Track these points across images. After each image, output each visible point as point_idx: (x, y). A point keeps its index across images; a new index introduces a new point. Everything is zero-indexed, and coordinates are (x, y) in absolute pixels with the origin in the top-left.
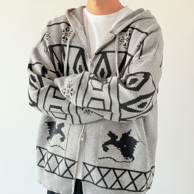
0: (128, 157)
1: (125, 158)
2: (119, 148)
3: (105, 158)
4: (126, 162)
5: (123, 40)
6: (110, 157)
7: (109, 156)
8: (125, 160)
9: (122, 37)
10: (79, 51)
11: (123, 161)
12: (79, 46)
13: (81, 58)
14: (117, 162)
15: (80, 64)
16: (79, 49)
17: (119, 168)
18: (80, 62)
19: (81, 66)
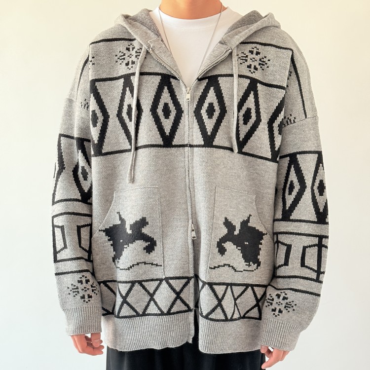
0: (251, 263)
1: (246, 265)
2: (238, 248)
3: (222, 266)
4: (247, 271)
5: (244, 58)
6: (228, 265)
7: (226, 263)
8: (247, 268)
9: (242, 53)
11: (244, 270)
14: (238, 271)
17: (239, 283)
18: (166, 97)
19: (168, 104)
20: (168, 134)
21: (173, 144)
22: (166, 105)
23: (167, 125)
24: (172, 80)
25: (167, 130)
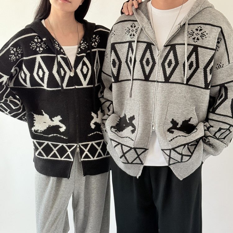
5: (192, 34)
9: (191, 30)
10: (146, 46)
12: (146, 41)
13: (148, 51)
15: (148, 57)
16: (146, 44)
18: (148, 55)
19: (149, 58)
20: (147, 74)
21: (150, 80)
22: (148, 59)
23: (147, 69)
24: (152, 46)
25: (147, 73)
